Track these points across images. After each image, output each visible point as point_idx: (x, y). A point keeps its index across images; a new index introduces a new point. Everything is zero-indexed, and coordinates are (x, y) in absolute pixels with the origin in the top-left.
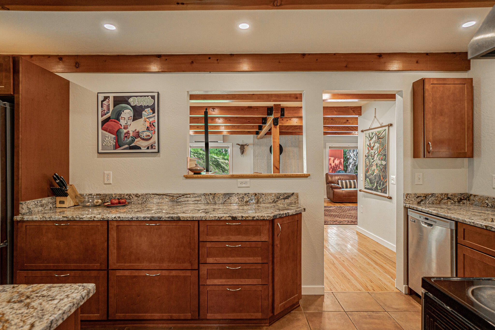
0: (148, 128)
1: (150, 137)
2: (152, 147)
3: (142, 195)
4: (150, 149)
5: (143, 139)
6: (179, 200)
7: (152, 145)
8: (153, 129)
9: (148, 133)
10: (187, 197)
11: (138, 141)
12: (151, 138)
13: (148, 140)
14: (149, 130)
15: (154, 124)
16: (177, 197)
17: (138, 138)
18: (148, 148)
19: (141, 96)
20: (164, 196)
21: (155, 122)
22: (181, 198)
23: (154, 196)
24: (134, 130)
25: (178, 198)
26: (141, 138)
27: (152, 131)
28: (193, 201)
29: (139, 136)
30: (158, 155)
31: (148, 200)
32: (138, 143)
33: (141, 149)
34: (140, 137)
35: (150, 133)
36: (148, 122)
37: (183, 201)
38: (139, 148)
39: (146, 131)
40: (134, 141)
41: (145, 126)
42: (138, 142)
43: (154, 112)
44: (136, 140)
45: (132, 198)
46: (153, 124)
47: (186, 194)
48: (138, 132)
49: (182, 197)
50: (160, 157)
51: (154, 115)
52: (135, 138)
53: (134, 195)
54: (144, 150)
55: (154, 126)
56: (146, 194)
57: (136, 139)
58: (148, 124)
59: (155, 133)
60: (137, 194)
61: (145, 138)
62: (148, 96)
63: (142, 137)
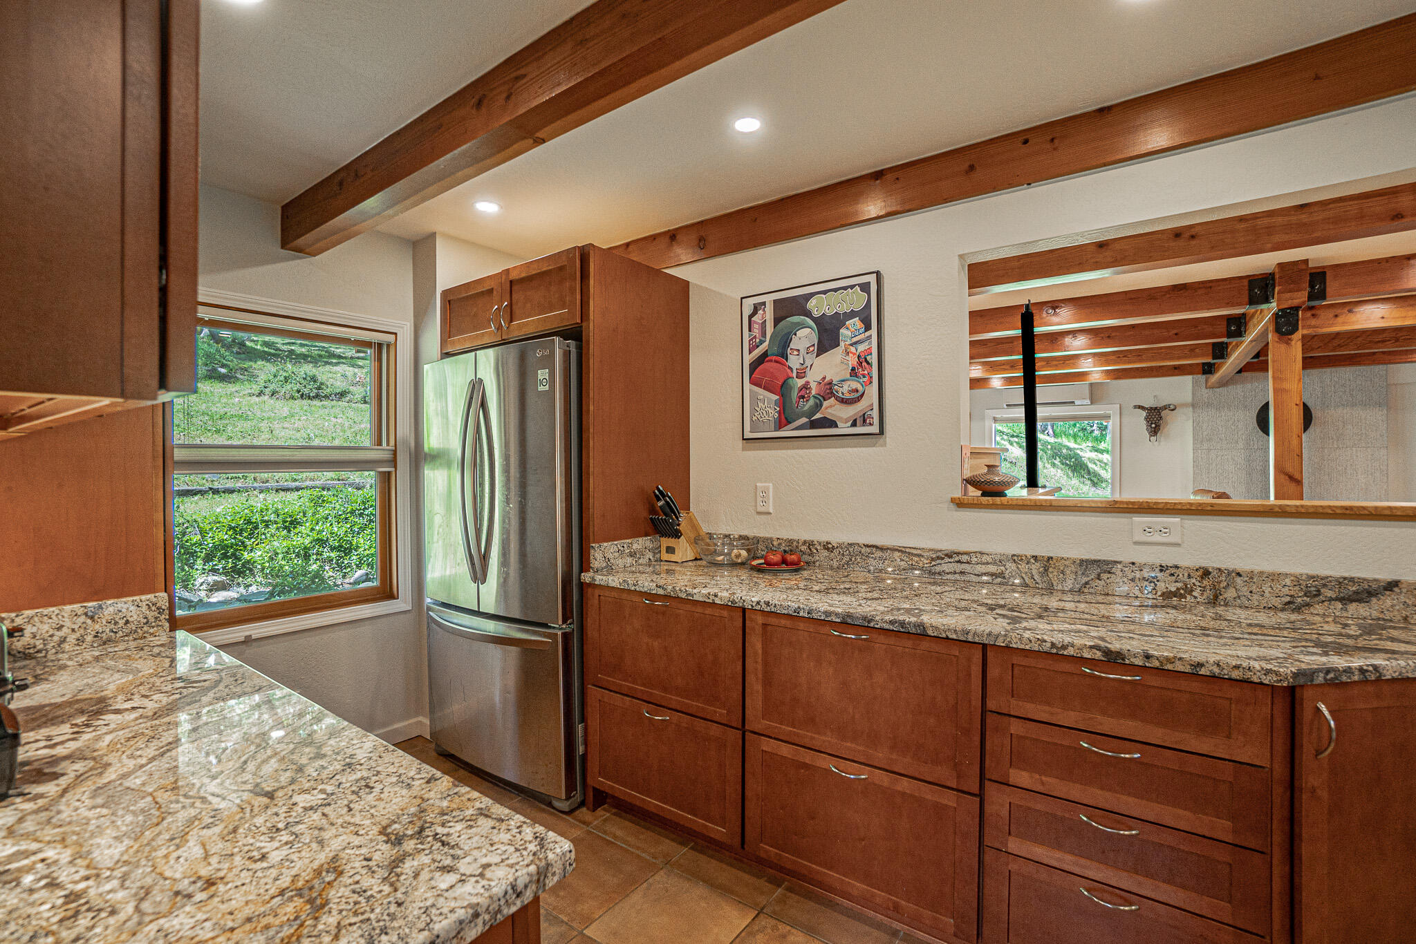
0: (853, 369)
1: (859, 394)
2: (864, 421)
3: (840, 546)
4: (860, 426)
5: (844, 401)
6: (938, 569)
7: (864, 414)
8: (866, 372)
9: (854, 385)
10: (959, 562)
11: (831, 406)
12: (862, 395)
13: (855, 402)
14: (856, 376)
15: (868, 358)
16: (933, 559)
17: (830, 398)
18: (854, 424)
19: (835, 290)
20: (897, 554)
21: (871, 354)
22: (943, 561)
23: (868, 550)
24: (819, 378)
25: (933, 563)
26: (837, 398)
27: (864, 377)
28: (978, 575)
29: (832, 393)
30: (881, 440)
31: (853, 559)
32: (829, 410)
33: (836, 426)
34: (834, 395)
35: (859, 382)
36: (854, 354)
37: (947, 571)
38: (833, 424)
39: (847, 380)
40: (821, 405)
41: (845, 367)
42: (832, 409)
43: (868, 327)
44: (826, 404)
45: (815, 551)
46: (866, 359)
47: (958, 554)
48: (830, 383)
49: (947, 560)
50: (884, 445)
51: (867, 334)
52: (822, 400)
53: (820, 544)
54: (844, 429)
55: (868, 363)
56: (850, 545)
57: (825, 400)
58: (852, 361)
59: (871, 382)
60: (828, 543)
61: (847, 396)
62: (852, 287)
63: (840, 395)
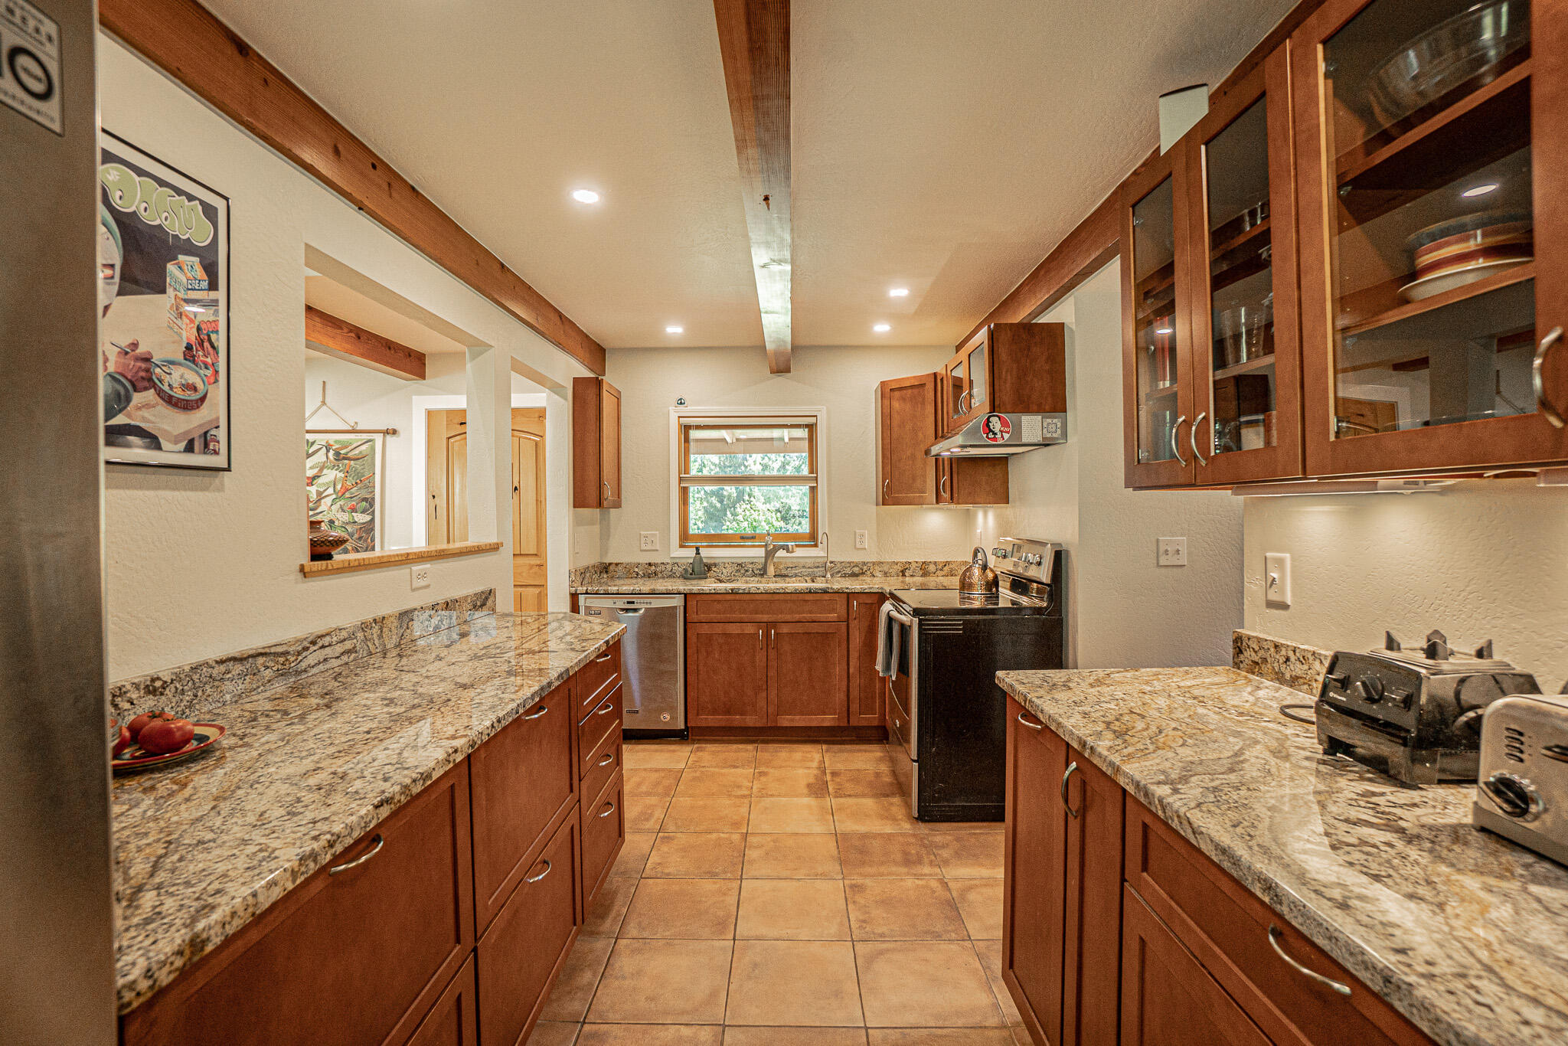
0: (189, 347)
1: (195, 396)
2: (206, 445)
3: (177, 677)
4: (200, 453)
5: (170, 401)
6: (303, 665)
7: (206, 433)
8: (209, 360)
9: (192, 378)
10: (323, 647)
11: (147, 406)
12: (203, 399)
13: (192, 408)
14: (194, 362)
15: (213, 337)
16: (299, 653)
17: (146, 389)
18: (190, 448)
19: (162, 183)
20: (261, 660)
21: (217, 332)
22: (309, 652)
23: (222, 668)
24: (124, 342)
25: (300, 658)
26: (160, 393)
27: (206, 368)
28: (337, 657)
29: (150, 380)
30: (217, 481)
31: (200, 694)
32: (145, 413)
33: (159, 447)
34: (154, 386)
35: (197, 372)
36: (192, 321)
37: (313, 664)
38: (153, 441)
39: (180, 364)
40: (128, 400)
41: (177, 338)
42: (143, 409)
43: (213, 286)
44: (137, 398)
45: (127, 706)
46: (209, 336)
47: (321, 637)
48: (147, 359)
49: (313, 648)
50: (221, 489)
51: (213, 295)
52: (129, 387)
53: (137, 686)
54: (171, 454)
55: (213, 346)
56: (194, 669)
57: (135, 391)
58: (189, 334)
59: (216, 381)
60: (153, 680)
61: (178, 394)
62: (191, 198)
63: (166, 388)
